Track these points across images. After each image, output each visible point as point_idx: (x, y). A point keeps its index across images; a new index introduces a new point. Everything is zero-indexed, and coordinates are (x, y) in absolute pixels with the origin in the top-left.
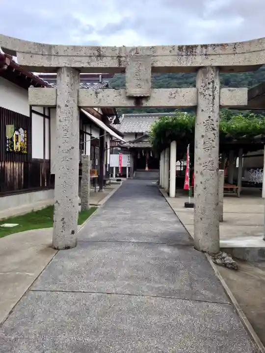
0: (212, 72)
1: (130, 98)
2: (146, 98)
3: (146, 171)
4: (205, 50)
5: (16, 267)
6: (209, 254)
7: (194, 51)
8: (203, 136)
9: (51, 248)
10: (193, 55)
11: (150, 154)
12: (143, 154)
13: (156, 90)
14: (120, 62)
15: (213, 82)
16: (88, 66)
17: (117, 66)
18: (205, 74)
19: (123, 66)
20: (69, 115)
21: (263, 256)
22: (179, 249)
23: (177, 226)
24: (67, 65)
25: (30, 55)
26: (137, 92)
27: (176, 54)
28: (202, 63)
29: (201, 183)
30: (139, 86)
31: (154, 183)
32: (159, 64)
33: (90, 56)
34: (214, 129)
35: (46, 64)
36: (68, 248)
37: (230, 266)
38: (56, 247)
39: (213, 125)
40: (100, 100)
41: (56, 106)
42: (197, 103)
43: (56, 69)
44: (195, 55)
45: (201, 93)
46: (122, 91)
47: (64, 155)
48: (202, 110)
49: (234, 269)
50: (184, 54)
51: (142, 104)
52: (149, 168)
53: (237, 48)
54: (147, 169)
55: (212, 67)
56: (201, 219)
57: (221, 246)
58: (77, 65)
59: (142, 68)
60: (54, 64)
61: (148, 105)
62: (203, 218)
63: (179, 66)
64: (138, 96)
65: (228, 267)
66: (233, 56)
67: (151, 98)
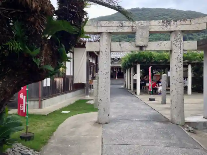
0: (179, 33)
1: (137, 46)
2: (145, 46)
3: (116, 80)
4: (176, 23)
5: (87, 133)
6: (181, 126)
7: (170, 23)
8: (175, 65)
9: (97, 124)
10: (169, 25)
11: (118, 70)
12: (114, 70)
13: (150, 42)
14: (132, 29)
15: (180, 38)
16: (117, 31)
17: (131, 31)
18: (176, 34)
19: (134, 31)
20: (107, 56)
21: (206, 126)
22: (164, 123)
23: (152, 111)
24: (106, 31)
25: (87, 26)
26: (141, 44)
27: (161, 25)
28: (174, 29)
29: (175, 89)
30: (142, 41)
31: (122, 86)
32: (152, 30)
33: (117, 27)
34: (181, 62)
35: (96, 31)
36: (107, 123)
37: (192, 131)
38: (101, 123)
39: (181, 59)
40: (122, 48)
41: (99, 51)
42: (172, 49)
43: (100, 33)
44: (171, 25)
45: (174, 44)
46: (133, 43)
47: (105, 76)
48: (175, 52)
49: (194, 133)
50: (165, 24)
51: (143, 49)
52: (118, 78)
53: (192, 22)
54: (117, 78)
55: (180, 31)
56: (175, 107)
57: (185, 122)
58: (111, 31)
59: (145, 32)
60: (99, 30)
61: (146, 50)
62: (177, 107)
63: (163, 30)
64: (142, 45)
65: (191, 132)
66: (189, 26)
67: (148, 46)
